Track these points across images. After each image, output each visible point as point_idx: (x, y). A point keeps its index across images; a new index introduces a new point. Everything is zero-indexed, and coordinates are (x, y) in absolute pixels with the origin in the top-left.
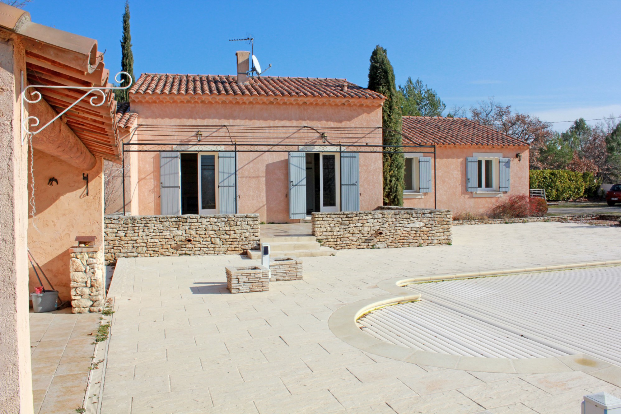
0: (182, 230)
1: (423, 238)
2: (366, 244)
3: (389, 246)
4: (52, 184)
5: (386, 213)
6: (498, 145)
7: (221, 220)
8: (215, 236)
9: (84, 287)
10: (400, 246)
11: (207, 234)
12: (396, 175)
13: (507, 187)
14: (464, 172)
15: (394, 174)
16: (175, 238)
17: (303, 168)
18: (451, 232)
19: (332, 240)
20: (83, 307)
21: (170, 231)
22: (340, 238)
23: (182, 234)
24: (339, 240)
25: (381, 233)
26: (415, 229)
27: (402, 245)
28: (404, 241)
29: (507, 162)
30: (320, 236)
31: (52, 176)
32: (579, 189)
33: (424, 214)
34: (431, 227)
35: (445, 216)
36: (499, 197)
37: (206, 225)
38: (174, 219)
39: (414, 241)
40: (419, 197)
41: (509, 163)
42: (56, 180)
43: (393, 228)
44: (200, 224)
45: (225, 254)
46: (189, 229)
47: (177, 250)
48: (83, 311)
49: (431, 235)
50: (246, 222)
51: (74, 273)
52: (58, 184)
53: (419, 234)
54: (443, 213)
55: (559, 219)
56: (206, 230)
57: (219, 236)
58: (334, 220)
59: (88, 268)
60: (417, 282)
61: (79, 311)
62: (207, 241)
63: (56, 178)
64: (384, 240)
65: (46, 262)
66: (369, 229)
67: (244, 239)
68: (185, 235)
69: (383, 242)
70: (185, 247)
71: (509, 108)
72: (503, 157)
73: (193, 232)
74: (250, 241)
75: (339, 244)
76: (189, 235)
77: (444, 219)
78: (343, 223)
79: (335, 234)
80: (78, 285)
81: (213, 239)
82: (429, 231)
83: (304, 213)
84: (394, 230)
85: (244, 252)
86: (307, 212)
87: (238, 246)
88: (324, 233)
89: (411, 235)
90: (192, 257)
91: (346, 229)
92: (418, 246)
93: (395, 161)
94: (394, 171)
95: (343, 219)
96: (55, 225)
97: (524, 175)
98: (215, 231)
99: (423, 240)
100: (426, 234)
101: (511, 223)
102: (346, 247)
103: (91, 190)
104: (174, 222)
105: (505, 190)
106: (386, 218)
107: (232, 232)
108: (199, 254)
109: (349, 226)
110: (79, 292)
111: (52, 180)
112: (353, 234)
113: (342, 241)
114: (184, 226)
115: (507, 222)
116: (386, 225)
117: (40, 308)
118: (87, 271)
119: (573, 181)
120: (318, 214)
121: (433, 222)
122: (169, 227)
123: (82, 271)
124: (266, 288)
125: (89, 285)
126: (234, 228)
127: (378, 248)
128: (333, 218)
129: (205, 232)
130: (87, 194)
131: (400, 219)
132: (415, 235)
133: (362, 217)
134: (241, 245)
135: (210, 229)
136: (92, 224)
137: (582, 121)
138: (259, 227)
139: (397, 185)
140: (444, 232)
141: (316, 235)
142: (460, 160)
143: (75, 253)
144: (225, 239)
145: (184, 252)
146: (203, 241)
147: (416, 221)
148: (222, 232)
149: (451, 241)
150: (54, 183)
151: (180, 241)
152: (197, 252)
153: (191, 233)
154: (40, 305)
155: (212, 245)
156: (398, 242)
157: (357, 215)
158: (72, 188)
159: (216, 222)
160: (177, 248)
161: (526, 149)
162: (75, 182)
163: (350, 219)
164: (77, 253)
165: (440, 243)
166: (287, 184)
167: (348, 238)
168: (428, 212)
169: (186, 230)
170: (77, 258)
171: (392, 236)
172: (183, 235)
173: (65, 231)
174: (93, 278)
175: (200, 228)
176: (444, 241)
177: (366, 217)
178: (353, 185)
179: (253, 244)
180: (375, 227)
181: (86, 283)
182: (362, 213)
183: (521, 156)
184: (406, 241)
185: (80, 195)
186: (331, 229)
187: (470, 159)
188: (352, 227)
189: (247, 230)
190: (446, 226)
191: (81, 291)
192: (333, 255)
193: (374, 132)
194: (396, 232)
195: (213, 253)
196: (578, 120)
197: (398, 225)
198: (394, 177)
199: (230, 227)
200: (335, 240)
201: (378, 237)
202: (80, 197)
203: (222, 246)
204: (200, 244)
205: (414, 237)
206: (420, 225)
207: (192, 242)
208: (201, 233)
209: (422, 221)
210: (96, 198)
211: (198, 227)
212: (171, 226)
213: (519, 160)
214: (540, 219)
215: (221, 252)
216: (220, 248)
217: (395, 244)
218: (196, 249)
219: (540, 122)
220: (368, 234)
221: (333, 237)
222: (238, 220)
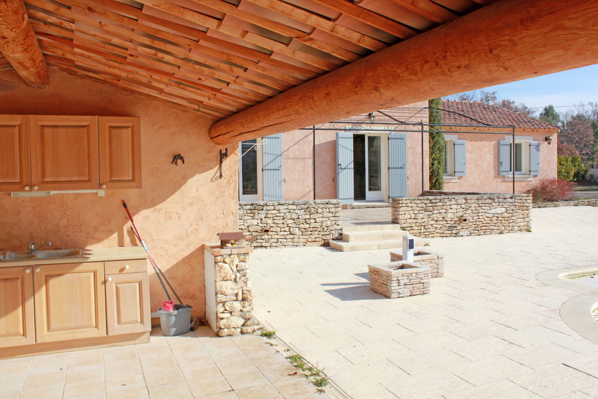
0: (257, 219)
1: (505, 225)
2: (450, 232)
3: (472, 234)
4: (176, 163)
5: (469, 198)
6: (530, 128)
7: (301, 207)
8: (294, 225)
9: (234, 301)
10: (483, 233)
11: (285, 223)
12: (438, 158)
13: (537, 171)
14: (497, 156)
15: (436, 158)
16: (250, 229)
17: (350, 149)
18: (530, 218)
19: (416, 228)
20: (234, 328)
21: (244, 220)
22: (424, 226)
23: (258, 223)
24: (423, 227)
25: (465, 220)
26: (497, 215)
27: (484, 232)
28: (486, 228)
29: (537, 145)
30: (404, 223)
31: (178, 152)
32: (568, 173)
33: (505, 199)
34: (512, 213)
35: (525, 201)
36: (529, 181)
37: (284, 213)
38: (249, 206)
39: (496, 228)
40: (454, 181)
41: (539, 147)
42: (182, 158)
43: (476, 214)
44: (277, 212)
45: (305, 245)
46: (265, 217)
47: (252, 242)
48: (234, 332)
49: (511, 221)
50: (328, 209)
51: (221, 282)
52: (184, 163)
53: (501, 220)
54: (524, 198)
55: (588, 203)
56: (284, 219)
57: (298, 226)
58: (418, 205)
59: (238, 275)
60: (571, 277)
61: (229, 333)
62: (285, 231)
63: (181, 155)
64: (467, 227)
65: (169, 267)
66: (452, 216)
67: (326, 228)
68: (261, 225)
69: (466, 230)
70: (261, 239)
71: (495, 94)
72: (533, 141)
73: (270, 221)
74: (331, 230)
75: (423, 232)
76: (266, 225)
77: (525, 205)
78: (427, 209)
79: (419, 221)
80: (227, 298)
81: (291, 229)
82: (509, 217)
83: (352, 199)
84: (476, 216)
85: (325, 243)
86: (355, 196)
87: (318, 236)
88: (409, 221)
89: (493, 221)
90: (269, 250)
91: (429, 215)
92: (500, 234)
93: (437, 144)
94: (435, 154)
95: (428, 205)
96: (179, 218)
97: (552, 159)
98: (294, 220)
99: (504, 226)
100: (507, 221)
101: (544, 207)
102: (430, 235)
103: (225, 171)
104: (248, 209)
105: (535, 174)
106: (469, 203)
107: (313, 221)
108: (276, 247)
109: (433, 212)
110: (227, 308)
111: (177, 158)
112: (436, 221)
113: (426, 229)
114: (259, 215)
115: (540, 206)
116: (469, 211)
117: (174, 330)
118: (238, 279)
119: (563, 165)
120: (402, 200)
121: (514, 208)
122: (243, 215)
123: (231, 280)
124: (427, 290)
125: (240, 298)
126: (315, 216)
127: (462, 236)
128: (417, 204)
129: (283, 221)
130: (221, 176)
131: (483, 205)
132: (496, 222)
133: (446, 202)
134: (322, 235)
135: (289, 217)
136: (226, 216)
137: (551, 108)
138: (341, 215)
139: (439, 169)
140: (523, 218)
141: (400, 223)
142: (493, 143)
143: (222, 256)
144: (305, 229)
145: (260, 244)
146: (280, 231)
147: (498, 206)
148: (301, 221)
149: (531, 227)
150: (179, 161)
151: (255, 232)
152: (274, 244)
153: (268, 223)
154: (173, 326)
155: (291, 235)
156: (481, 230)
157: (440, 200)
158: (202, 169)
159: (295, 210)
160: (252, 239)
161: (555, 133)
162: (204, 160)
163: (434, 205)
164: (225, 256)
165: (520, 230)
166: (335, 167)
167: (431, 225)
168: (509, 196)
169: (261, 219)
170: (224, 262)
171: (475, 223)
172: (259, 225)
173: (192, 225)
174: (244, 288)
175: (278, 216)
176: (525, 228)
177: (450, 203)
178: (401, 168)
179: (334, 234)
180: (458, 213)
181: (236, 295)
182: (446, 198)
183: (551, 139)
184: (488, 228)
185: (211, 179)
186: (415, 216)
187: (502, 142)
188: (436, 214)
189: (328, 218)
190: (526, 211)
191: (231, 307)
192: (428, 245)
193: (422, 112)
194: (479, 218)
195: (292, 244)
196: (547, 107)
197: (480, 211)
198: (436, 160)
199: (310, 215)
200: (420, 228)
201: (461, 225)
202: (211, 180)
203: (301, 237)
204: (277, 234)
205: (496, 223)
206: (501, 210)
207: (270, 233)
208: (279, 223)
209: (503, 206)
210: (231, 181)
211: (275, 215)
212: (246, 214)
213: (549, 144)
214: (570, 203)
215: (300, 244)
216: (299, 239)
217: (477, 232)
218: (273, 240)
219: (526, 108)
220: (451, 221)
221: (417, 224)
222: (319, 207)
